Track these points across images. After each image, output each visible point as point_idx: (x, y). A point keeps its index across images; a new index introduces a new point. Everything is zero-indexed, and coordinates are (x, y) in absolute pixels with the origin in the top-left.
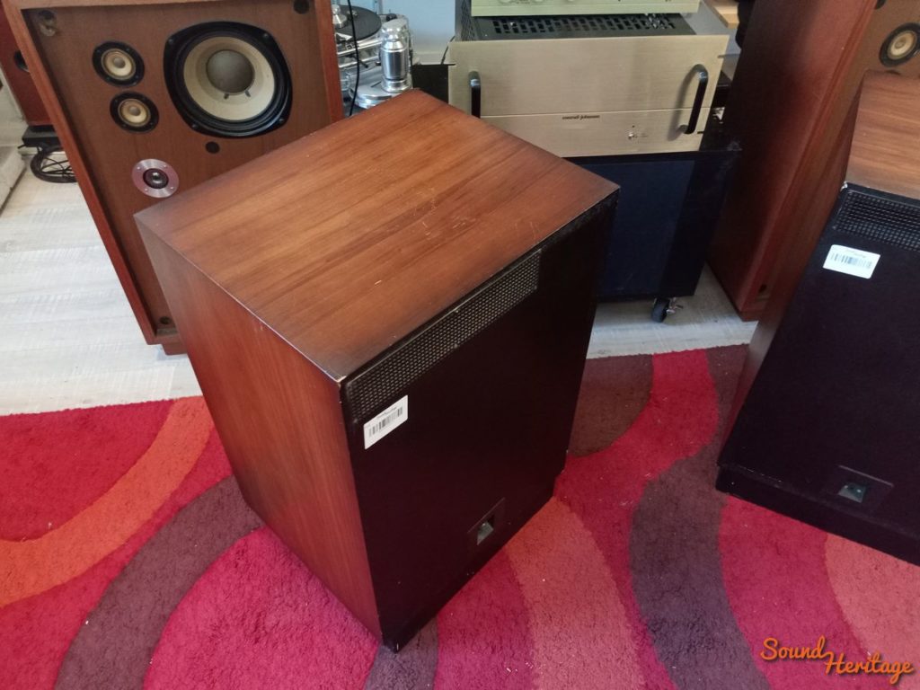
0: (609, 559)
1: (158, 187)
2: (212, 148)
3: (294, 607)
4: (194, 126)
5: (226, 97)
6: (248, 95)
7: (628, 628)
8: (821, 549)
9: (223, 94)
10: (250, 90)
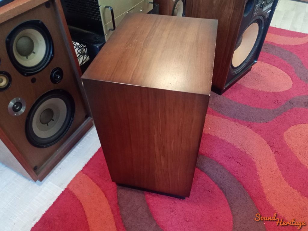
1: (19, 110)
2: (34, 80)
4: (26, 74)
5: (27, 58)
6: (34, 53)
9: (25, 58)
10: (34, 51)
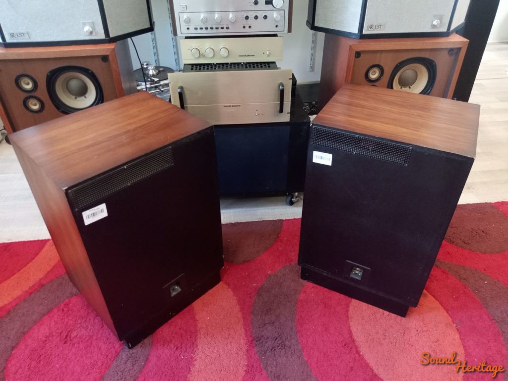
0: (242, 309)
3: (86, 328)
4: (61, 110)
5: (76, 98)
6: (85, 97)
7: (244, 339)
8: (347, 306)
10: (87, 95)
